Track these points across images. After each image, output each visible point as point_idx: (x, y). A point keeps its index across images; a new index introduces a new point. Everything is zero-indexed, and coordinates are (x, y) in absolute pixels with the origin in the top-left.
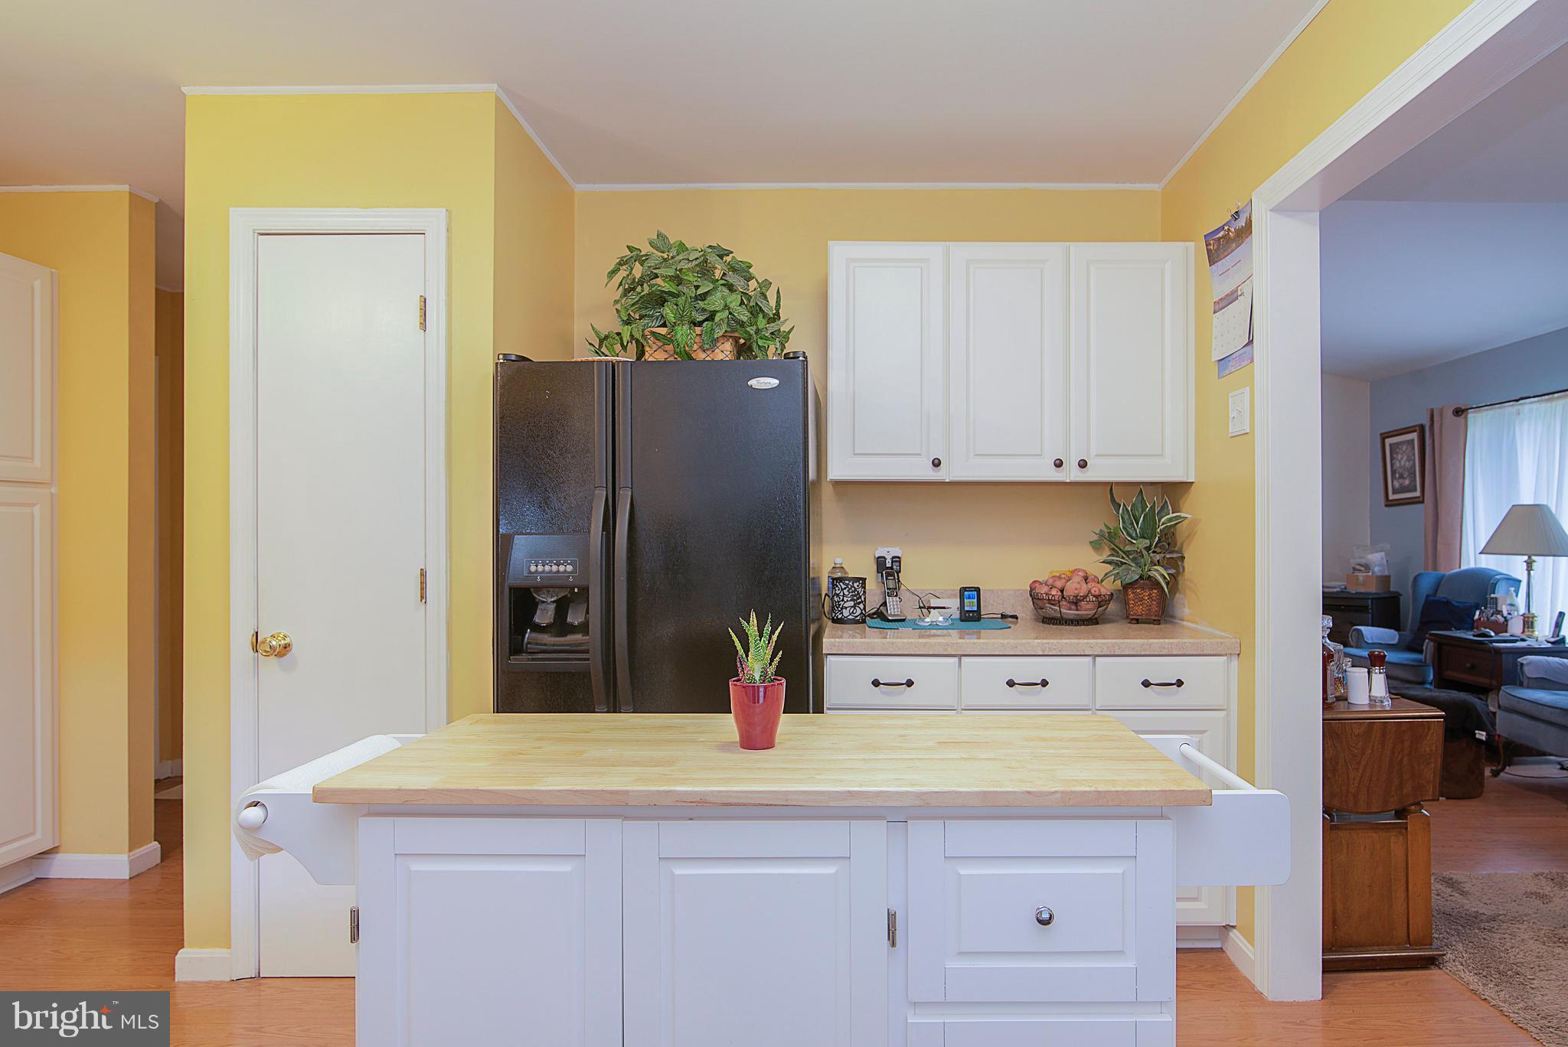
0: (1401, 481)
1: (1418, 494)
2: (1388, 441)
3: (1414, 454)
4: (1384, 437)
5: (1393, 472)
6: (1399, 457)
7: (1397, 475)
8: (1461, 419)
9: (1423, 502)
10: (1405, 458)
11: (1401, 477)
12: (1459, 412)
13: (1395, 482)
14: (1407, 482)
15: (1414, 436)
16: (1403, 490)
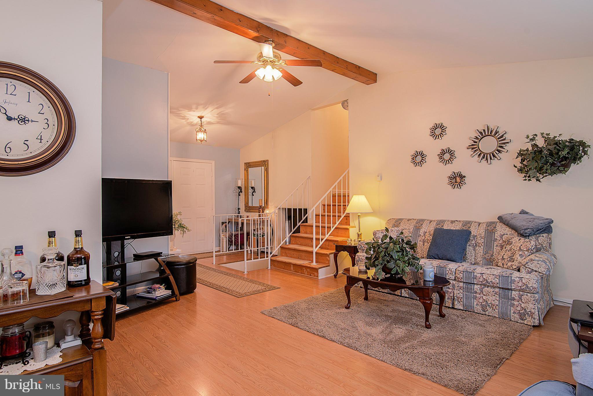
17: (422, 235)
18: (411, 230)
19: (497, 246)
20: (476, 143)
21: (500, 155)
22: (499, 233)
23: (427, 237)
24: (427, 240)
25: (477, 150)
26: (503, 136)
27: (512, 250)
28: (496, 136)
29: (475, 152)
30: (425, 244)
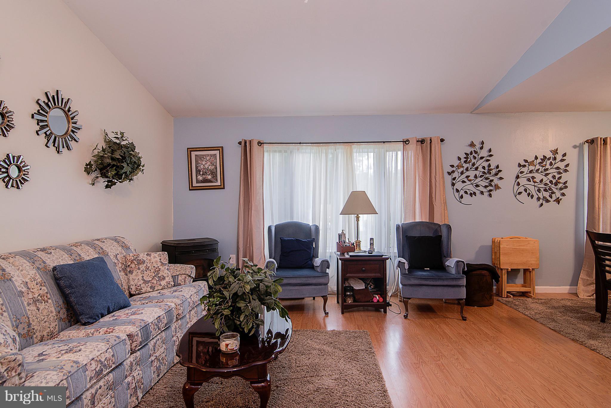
0: (204, 176)
1: (218, 184)
2: (194, 154)
3: (216, 163)
4: (191, 150)
5: (198, 171)
6: (204, 163)
7: (201, 173)
8: (260, 148)
9: (224, 188)
10: (208, 164)
11: (205, 174)
13: (199, 177)
14: (209, 177)
15: (217, 152)
16: (205, 181)
17: (23, 290)
19: (120, 271)
20: (47, 113)
21: (72, 144)
22: (111, 254)
23: (37, 291)
24: (41, 297)
25: (47, 125)
26: (75, 117)
27: (150, 268)
28: (70, 113)
29: (42, 127)
30: (39, 306)
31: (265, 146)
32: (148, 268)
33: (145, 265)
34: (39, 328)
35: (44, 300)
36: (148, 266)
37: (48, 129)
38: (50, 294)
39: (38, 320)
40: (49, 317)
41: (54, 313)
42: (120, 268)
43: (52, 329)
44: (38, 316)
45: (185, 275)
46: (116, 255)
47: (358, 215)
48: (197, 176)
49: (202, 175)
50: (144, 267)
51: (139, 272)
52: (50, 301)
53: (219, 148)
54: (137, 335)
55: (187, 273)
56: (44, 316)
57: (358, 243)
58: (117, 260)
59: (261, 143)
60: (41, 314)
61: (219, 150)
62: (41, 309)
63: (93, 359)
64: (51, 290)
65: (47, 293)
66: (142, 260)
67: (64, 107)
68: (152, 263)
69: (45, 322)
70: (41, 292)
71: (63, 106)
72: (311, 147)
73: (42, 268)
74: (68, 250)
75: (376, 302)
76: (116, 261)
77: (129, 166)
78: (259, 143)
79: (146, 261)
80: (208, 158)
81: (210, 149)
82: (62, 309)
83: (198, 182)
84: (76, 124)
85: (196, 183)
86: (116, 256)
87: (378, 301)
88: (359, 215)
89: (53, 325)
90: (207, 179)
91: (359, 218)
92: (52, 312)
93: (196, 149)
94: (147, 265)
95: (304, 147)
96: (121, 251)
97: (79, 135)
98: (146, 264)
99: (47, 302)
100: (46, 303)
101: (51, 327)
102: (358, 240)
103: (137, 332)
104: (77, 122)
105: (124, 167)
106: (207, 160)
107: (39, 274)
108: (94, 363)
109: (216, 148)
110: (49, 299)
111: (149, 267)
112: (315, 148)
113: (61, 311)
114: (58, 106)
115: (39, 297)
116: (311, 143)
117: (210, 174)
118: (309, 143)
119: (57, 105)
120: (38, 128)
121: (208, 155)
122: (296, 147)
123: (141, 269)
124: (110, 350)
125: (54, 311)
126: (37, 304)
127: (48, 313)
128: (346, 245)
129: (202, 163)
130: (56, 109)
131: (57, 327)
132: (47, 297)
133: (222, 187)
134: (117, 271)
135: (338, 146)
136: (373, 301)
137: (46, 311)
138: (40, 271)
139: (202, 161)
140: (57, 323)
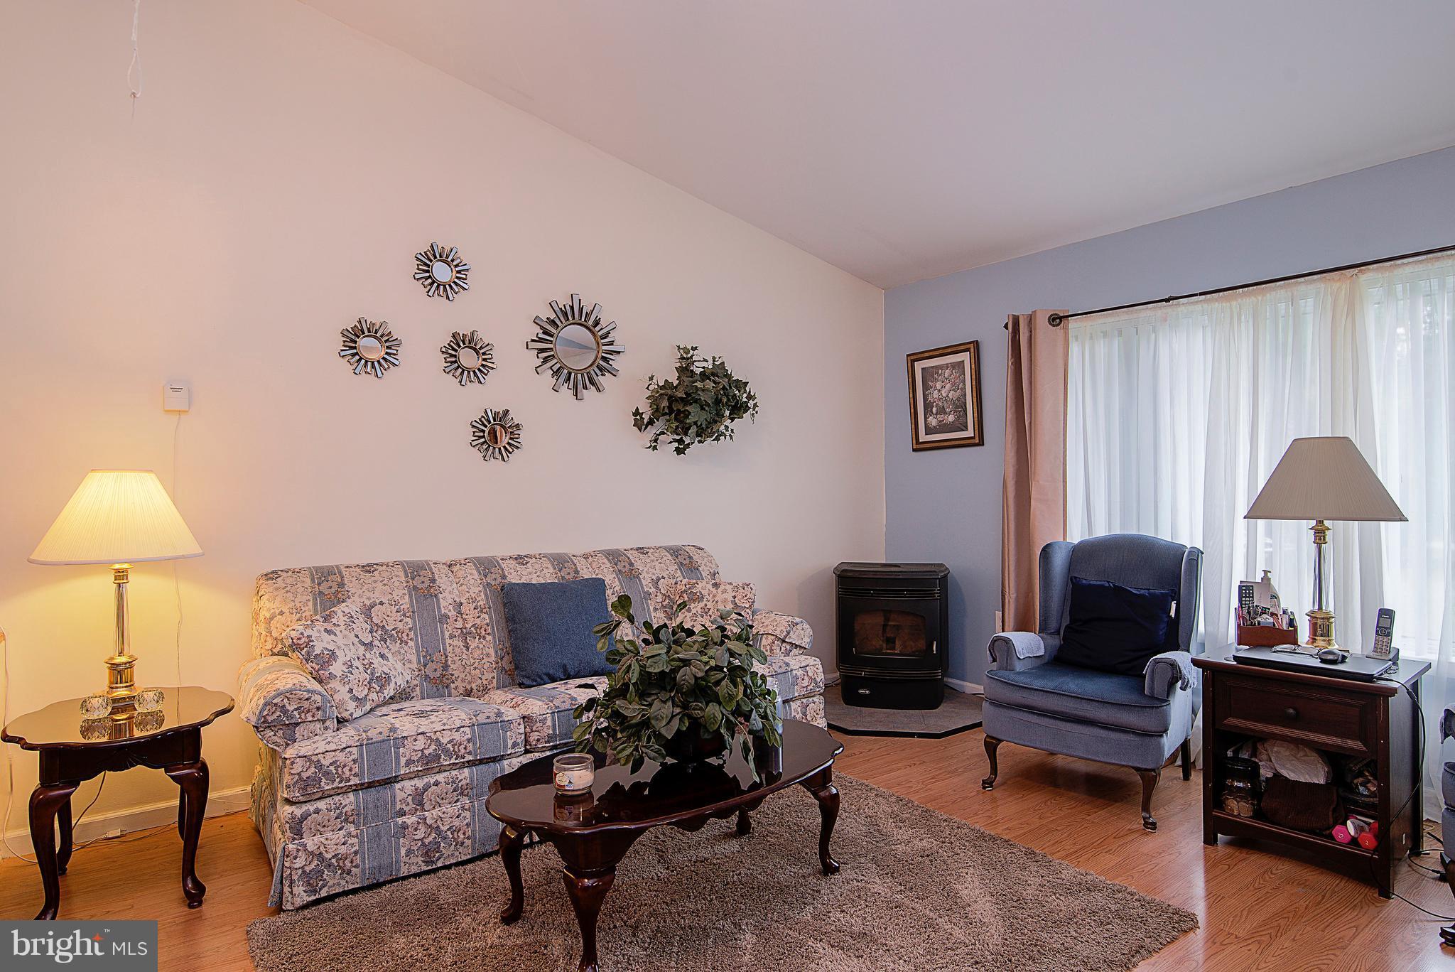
0: (940, 417)
1: (970, 433)
2: (919, 366)
3: (964, 382)
4: (913, 359)
5: (928, 406)
6: (939, 385)
7: (934, 410)
8: (1058, 331)
9: (981, 443)
10: (948, 386)
11: (942, 411)
12: (1057, 320)
13: (930, 419)
14: (951, 418)
15: (965, 357)
16: (943, 428)
17: (452, 613)
18: (405, 603)
19: (656, 610)
20: (552, 336)
21: (603, 380)
22: (647, 576)
23: (472, 618)
24: (476, 629)
25: (553, 355)
26: (610, 333)
27: (711, 612)
28: (597, 328)
29: (546, 360)
30: (470, 642)
31: (1073, 324)
32: (707, 610)
33: (702, 604)
34: (462, 676)
35: (479, 635)
36: (708, 607)
37: (555, 361)
38: (493, 628)
39: (464, 663)
40: (483, 662)
41: (493, 659)
42: (657, 604)
43: (485, 682)
44: (464, 656)
45: (773, 637)
46: (658, 580)
47: (1320, 522)
48: (926, 418)
49: (936, 414)
50: (699, 607)
51: (688, 617)
52: (489, 638)
53: (968, 346)
54: (543, 721)
55: (777, 633)
56: (475, 659)
57: (1319, 622)
58: (657, 588)
59: (1061, 318)
60: (470, 656)
61: (968, 350)
62: (471, 647)
63: (423, 733)
64: (497, 621)
65: (487, 625)
66: (698, 594)
67: (585, 321)
68: (717, 602)
69: (475, 669)
70: (478, 621)
71: (583, 320)
72: (1205, 306)
73: (495, 585)
74: (560, 561)
75: (1346, 841)
76: (652, 590)
77: (705, 410)
78: (1053, 320)
79: (707, 597)
80: (947, 373)
81: (949, 350)
82: (508, 654)
83: (929, 431)
84: (612, 344)
85: (926, 434)
86: (656, 582)
87: (1354, 841)
88: (1325, 521)
89: (488, 676)
90: (946, 424)
91: (1327, 532)
92: (488, 655)
93: (922, 355)
94: (706, 605)
95: (1182, 307)
96: (672, 573)
97: (617, 362)
98: (705, 602)
99: (484, 638)
100: (482, 640)
101: (484, 678)
102: (1320, 608)
103: (544, 716)
104: (613, 341)
105: (690, 413)
106: (946, 379)
107: (486, 595)
108: (422, 741)
109: (962, 347)
110: (488, 634)
111: (709, 609)
112: (1217, 305)
113: (506, 658)
114: (574, 321)
115: (473, 629)
116: (1201, 294)
117: (951, 411)
118: (1196, 295)
119: (570, 318)
120: (539, 362)
121: (947, 366)
122: (1159, 313)
123: (694, 611)
124: (467, 730)
125: (493, 654)
126: (468, 638)
127: (481, 656)
128: (1259, 622)
129: (935, 386)
130: (568, 327)
131: (494, 681)
132: (485, 631)
133: (979, 441)
134: (649, 609)
135: (1302, 286)
136: (1331, 837)
137: (479, 652)
138: (490, 591)
139: (936, 380)
140: (495, 674)
